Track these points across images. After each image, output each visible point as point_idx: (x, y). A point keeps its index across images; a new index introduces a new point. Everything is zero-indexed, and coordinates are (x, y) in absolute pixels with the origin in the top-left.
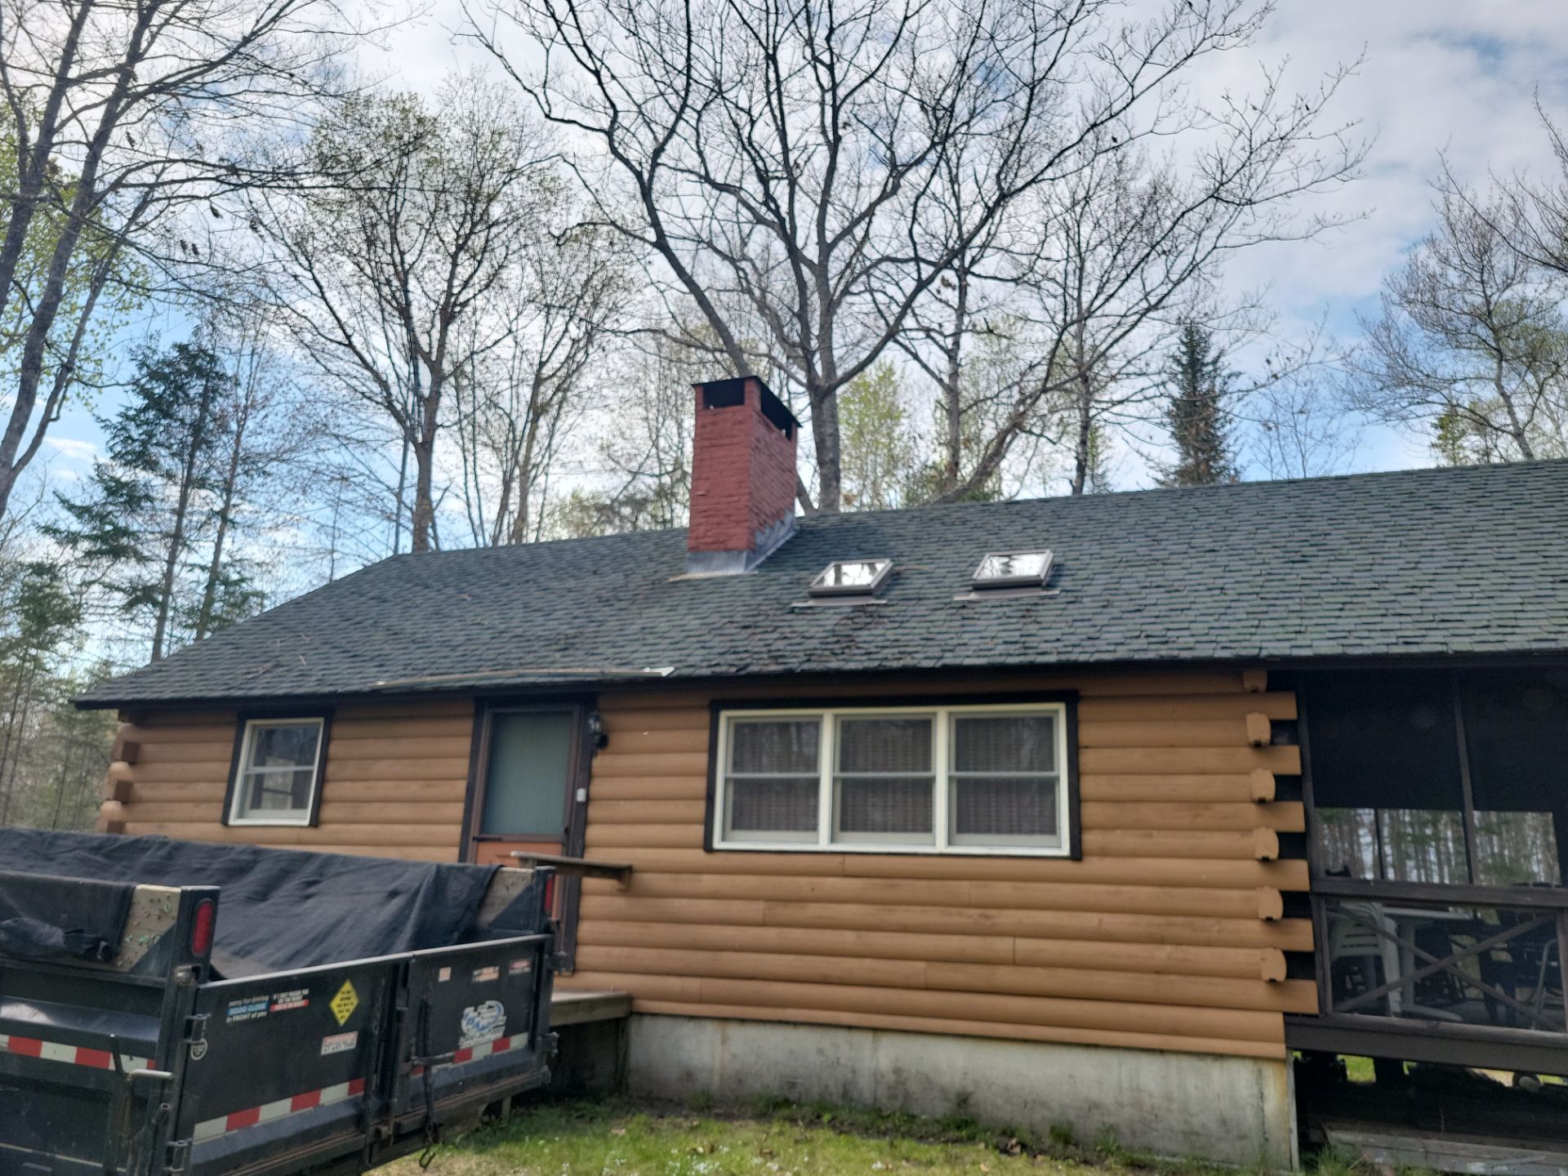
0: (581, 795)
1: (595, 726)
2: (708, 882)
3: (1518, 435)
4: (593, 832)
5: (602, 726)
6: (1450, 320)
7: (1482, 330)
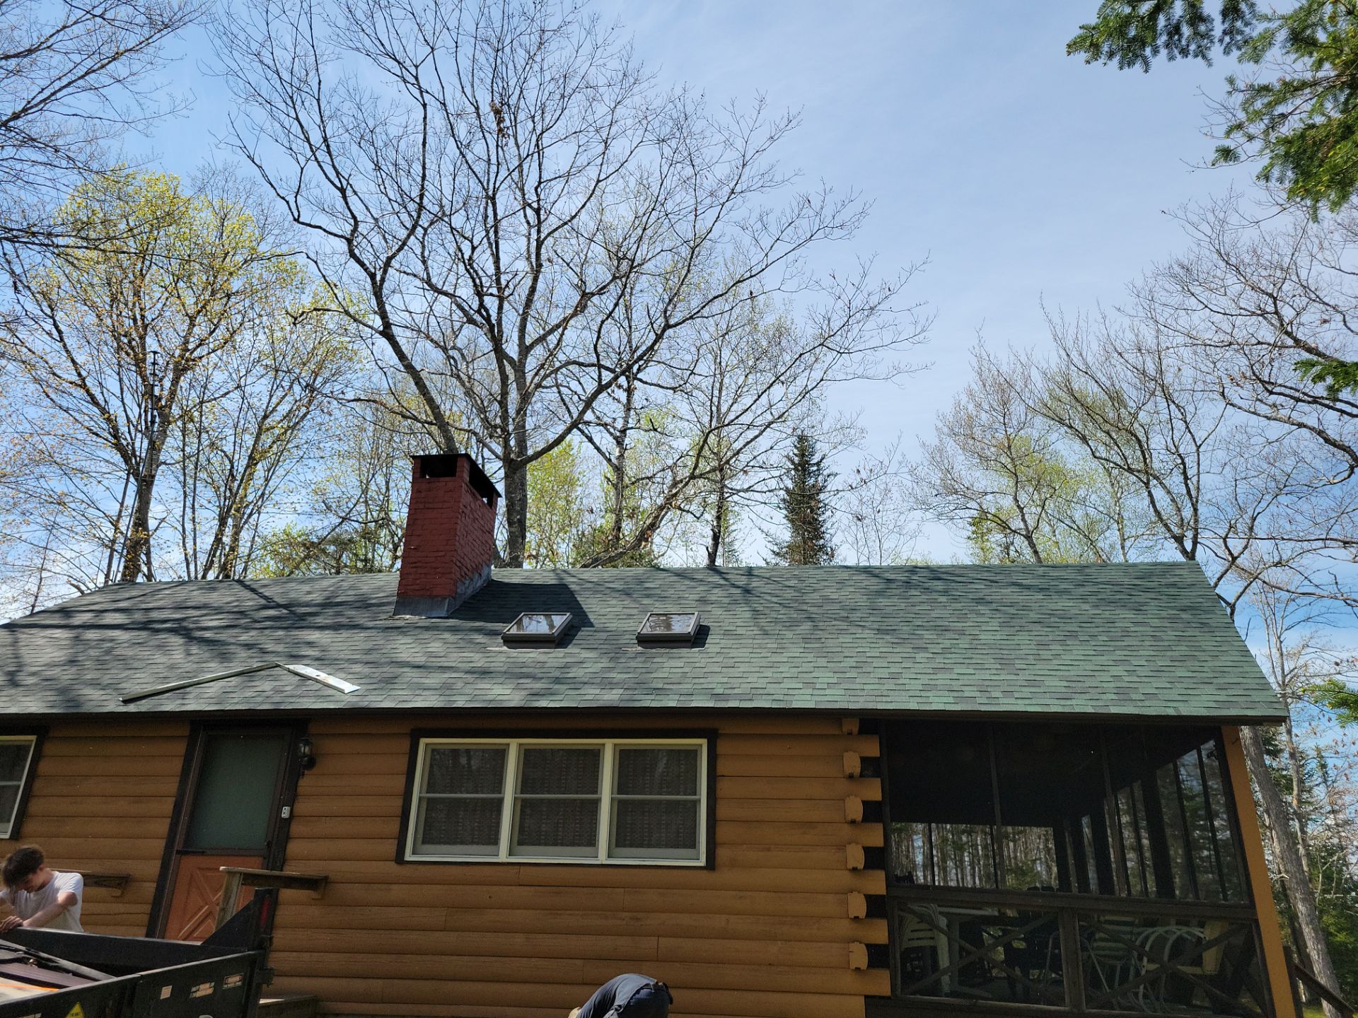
0: (285, 813)
1: (305, 749)
2: (397, 892)
3: (1028, 537)
4: (294, 848)
5: (311, 750)
6: (983, 449)
7: (1004, 459)
